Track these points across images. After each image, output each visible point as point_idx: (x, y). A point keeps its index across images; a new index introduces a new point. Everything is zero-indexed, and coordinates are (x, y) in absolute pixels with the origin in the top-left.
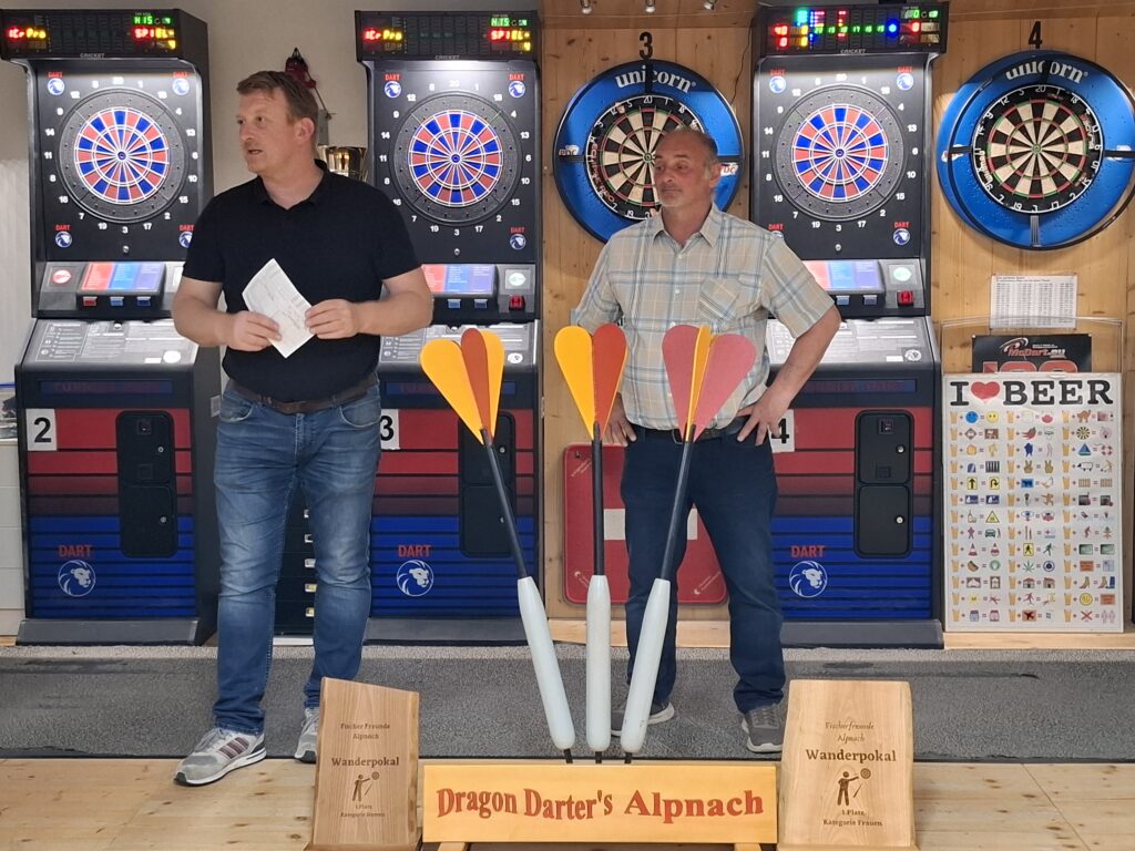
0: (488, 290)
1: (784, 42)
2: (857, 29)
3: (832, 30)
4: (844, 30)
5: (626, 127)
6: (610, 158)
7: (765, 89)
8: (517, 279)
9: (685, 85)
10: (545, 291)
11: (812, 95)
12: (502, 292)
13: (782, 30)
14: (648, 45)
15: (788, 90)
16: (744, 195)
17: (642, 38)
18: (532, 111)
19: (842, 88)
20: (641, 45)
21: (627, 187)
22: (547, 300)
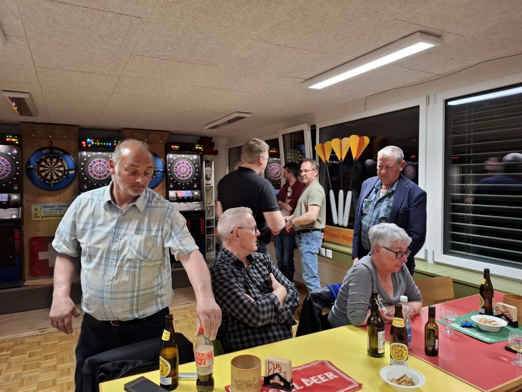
0: (6, 200)
1: (84, 145)
2: (101, 144)
3: (96, 143)
4: (99, 144)
5: (46, 162)
6: (41, 169)
7: (81, 155)
8: (15, 197)
9: (61, 153)
10: (24, 199)
11: (93, 157)
12: (11, 200)
13: (84, 143)
14: (51, 143)
15: (87, 155)
16: (77, 178)
17: (50, 141)
18: (19, 156)
19: (100, 155)
20: (50, 143)
21: (46, 175)
22: (24, 202)
